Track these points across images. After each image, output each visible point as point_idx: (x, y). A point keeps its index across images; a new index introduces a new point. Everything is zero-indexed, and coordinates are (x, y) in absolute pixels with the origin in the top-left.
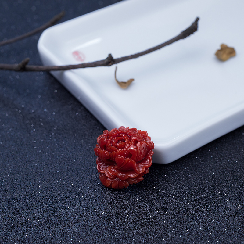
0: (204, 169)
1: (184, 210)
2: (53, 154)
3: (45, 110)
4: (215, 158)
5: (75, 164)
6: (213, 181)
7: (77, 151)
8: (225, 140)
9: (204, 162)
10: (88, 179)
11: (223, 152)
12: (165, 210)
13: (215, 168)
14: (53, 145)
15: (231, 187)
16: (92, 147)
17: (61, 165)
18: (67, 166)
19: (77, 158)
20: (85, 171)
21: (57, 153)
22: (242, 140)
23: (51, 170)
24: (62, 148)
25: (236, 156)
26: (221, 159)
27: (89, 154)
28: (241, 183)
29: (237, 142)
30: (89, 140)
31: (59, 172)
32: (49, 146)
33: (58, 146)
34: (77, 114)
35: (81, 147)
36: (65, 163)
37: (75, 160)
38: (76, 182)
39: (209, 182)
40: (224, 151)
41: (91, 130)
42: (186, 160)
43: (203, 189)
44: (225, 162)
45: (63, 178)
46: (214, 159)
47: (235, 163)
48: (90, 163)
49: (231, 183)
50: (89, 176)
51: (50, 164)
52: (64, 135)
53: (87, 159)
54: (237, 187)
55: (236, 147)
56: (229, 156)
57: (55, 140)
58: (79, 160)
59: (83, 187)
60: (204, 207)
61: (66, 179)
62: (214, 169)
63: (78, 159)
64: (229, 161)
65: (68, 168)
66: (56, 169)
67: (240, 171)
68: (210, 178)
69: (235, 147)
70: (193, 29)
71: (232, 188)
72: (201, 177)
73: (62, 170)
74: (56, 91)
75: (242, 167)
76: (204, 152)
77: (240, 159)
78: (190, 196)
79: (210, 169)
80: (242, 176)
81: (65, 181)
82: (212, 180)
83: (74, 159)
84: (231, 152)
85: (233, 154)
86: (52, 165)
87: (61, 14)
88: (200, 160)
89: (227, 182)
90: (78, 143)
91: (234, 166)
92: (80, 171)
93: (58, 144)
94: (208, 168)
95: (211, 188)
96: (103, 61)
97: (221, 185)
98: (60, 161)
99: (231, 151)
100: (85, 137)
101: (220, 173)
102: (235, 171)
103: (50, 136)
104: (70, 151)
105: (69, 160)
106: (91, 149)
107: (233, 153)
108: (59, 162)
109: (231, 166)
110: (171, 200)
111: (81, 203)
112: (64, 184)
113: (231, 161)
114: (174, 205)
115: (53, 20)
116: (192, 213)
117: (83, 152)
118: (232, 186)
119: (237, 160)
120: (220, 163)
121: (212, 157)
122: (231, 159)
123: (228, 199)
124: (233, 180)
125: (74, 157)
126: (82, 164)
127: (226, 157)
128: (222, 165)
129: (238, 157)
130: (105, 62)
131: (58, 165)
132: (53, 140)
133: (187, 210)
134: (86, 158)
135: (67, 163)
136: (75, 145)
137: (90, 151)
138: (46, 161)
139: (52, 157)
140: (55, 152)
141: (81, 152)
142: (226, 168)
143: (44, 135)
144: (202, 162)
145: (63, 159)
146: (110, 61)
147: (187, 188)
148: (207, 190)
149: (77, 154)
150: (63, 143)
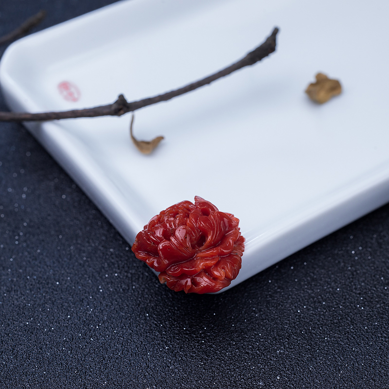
0: (282, 302)
1: (245, 380)
2: (21, 271)
3: (10, 190)
4: (302, 283)
5: (58, 289)
6: (297, 325)
7: (62, 267)
8: (319, 249)
9: (283, 289)
10: (80, 318)
11: (316, 272)
12: (213, 378)
13: (301, 301)
14: (21, 254)
15: (327, 337)
16: (89, 259)
17: (33, 292)
18: (44, 294)
19: (63, 280)
20: (75, 304)
21: (28, 269)
22: (348, 248)
23: (16, 302)
24: (36, 259)
25: (338, 279)
26: (311, 285)
27: (83, 273)
28: (345, 329)
29: (340, 252)
30: (84, 246)
31: (29, 305)
32: (14, 257)
33: (30, 258)
34: (64, 197)
35: (70, 260)
36: (41, 288)
37: (58, 283)
38: (59, 324)
39: (291, 327)
40: (317, 269)
41: (88, 228)
42: (251, 285)
43: (280, 339)
44: (319, 290)
45: (37, 317)
46: (300, 284)
47: (337, 292)
48: (84, 288)
49: (327, 329)
50: (81, 312)
51: (15, 291)
52: (41, 237)
53: (79, 280)
54: (340, 338)
55: (339, 262)
56: (327, 279)
57: (25, 245)
58: (65, 284)
59: (71, 334)
60: (281, 374)
61: (41, 319)
62: (299, 303)
63: (64, 282)
64: (325, 288)
65: (45, 298)
66: (24, 298)
67: (344, 306)
68: (292, 319)
69: (337, 262)
70: (267, 48)
71: (329, 339)
72: (277, 318)
73: (35, 301)
74: (28, 154)
75: (348, 299)
76: (283, 271)
77: (345, 284)
78: (256, 353)
79: (292, 304)
80: (347, 316)
81: (39, 322)
82: (295, 323)
83: (57, 281)
84: (330, 271)
85: (332, 276)
86: (19, 293)
87: (39, 15)
88: (275, 286)
89: (322, 327)
90: (64, 252)
91: (334, 297)
92: (66, 304)
93: (29, 253)
94: (289, 301)
95: (294, 338)
96: (110, 106)
97: (311, 333)
98: (31, 285)
99: (330, 269)
100: (77, 240)
101: (309, 310)
102: (336, 306)
103: (17, 237)
104: (50, 266)
105: (48, 284)
106: (87, 264)
107: (332, 274)
108: (31, 287)
109: (328, 297)
110: (223, 360)
111: (67, 364)
112: (38, 327)
113: (329, 288)
114: (228, 369)
115: (25, 24)
116: (260, 386)
117: (73, 269)
118: (329, 335)
119: (340, 285)
120: (310, 292)
121: (296, 280)
122: (329, 284)
123: (322, 360)
124: (332, 324)
125: (57, 278)
126: (70, 291)
127: (321, 280)
128: (313, 295)
129: (341, 281)
130: (113, 108)
131: (28, 291)
132: (20, 246)
133: (250, 380)
134: (77, 279)
135: (44, 289)
136: (60, 256)
137: (86, 266)
138: (8, 284)
139: (18, 276)
140: (24, 268)
141: (68, 268)
142: (320, 302)
143: (5, 236)
144: (279, 290)
145: (37, 281)
146: (121, 107)
147: (252, 338)
148: (286, 341)
149: (63, 272)
150: (39, 251)
